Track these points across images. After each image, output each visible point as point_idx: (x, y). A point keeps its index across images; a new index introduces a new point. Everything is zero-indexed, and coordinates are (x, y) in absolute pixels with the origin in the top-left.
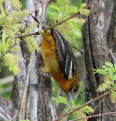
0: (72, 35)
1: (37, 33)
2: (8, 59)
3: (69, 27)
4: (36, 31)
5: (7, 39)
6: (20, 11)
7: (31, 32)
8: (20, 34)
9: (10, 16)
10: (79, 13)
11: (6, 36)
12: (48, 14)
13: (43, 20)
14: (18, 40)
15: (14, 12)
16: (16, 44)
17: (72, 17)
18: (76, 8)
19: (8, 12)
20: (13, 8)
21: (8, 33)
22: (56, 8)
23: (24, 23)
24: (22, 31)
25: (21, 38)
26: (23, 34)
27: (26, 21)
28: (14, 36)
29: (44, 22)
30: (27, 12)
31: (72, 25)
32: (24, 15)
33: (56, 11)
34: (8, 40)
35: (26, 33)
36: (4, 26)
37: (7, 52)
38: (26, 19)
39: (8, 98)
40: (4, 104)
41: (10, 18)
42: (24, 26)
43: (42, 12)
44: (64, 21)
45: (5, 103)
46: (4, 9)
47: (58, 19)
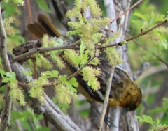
0: (157, 46)
1: (120, 44)
2: (86, 73)
3: (155, 38)
4: (118, 42)
5: (85, 50)
6: (100, 19)
7: (112, 43)
8: (100, 44)
9: (89, 24)
10: (166, 21)
11: (85, 47)
12: (131, 23)
13: (126, 29)
14: (98, 51)
15: (93, 20)
16: (95, 56)
17: (158, 26)
18: (163, 16)
19: (86, 20)
20: (92, 16)
21: (87, 43)
22: (140, 15)
23: (105, 32)
24: (102, 42)
25: (101, 49)
26: (104, 45)
27: (107, 30)
28: (93, 47)
29: (126, 31)
30: (108, 19)
31: (159, 35)
32: (105, 24)
33: (140, 19)
34: (87, 52)
35: (107, 43)
36: (82, 35)
37: (85, 65)
38: (107, 28)
39: (86, 116)
40: (81, 123)
41: (89, 27)
42: (104, 36)
43: (125, 20)
44: (149, 31)
45: (83, 122)
46: (83, 16)
47: (143, 27)
